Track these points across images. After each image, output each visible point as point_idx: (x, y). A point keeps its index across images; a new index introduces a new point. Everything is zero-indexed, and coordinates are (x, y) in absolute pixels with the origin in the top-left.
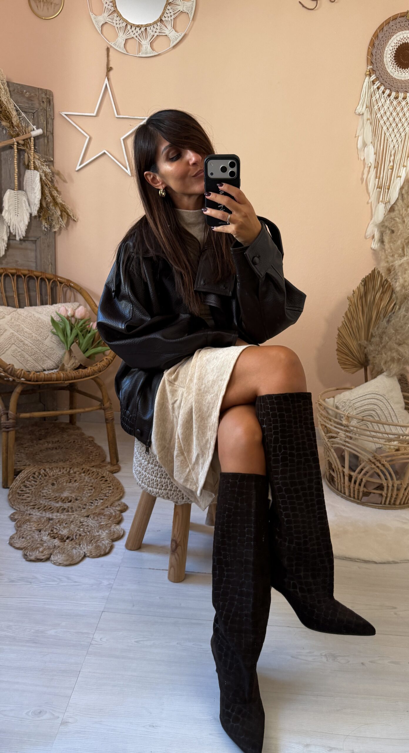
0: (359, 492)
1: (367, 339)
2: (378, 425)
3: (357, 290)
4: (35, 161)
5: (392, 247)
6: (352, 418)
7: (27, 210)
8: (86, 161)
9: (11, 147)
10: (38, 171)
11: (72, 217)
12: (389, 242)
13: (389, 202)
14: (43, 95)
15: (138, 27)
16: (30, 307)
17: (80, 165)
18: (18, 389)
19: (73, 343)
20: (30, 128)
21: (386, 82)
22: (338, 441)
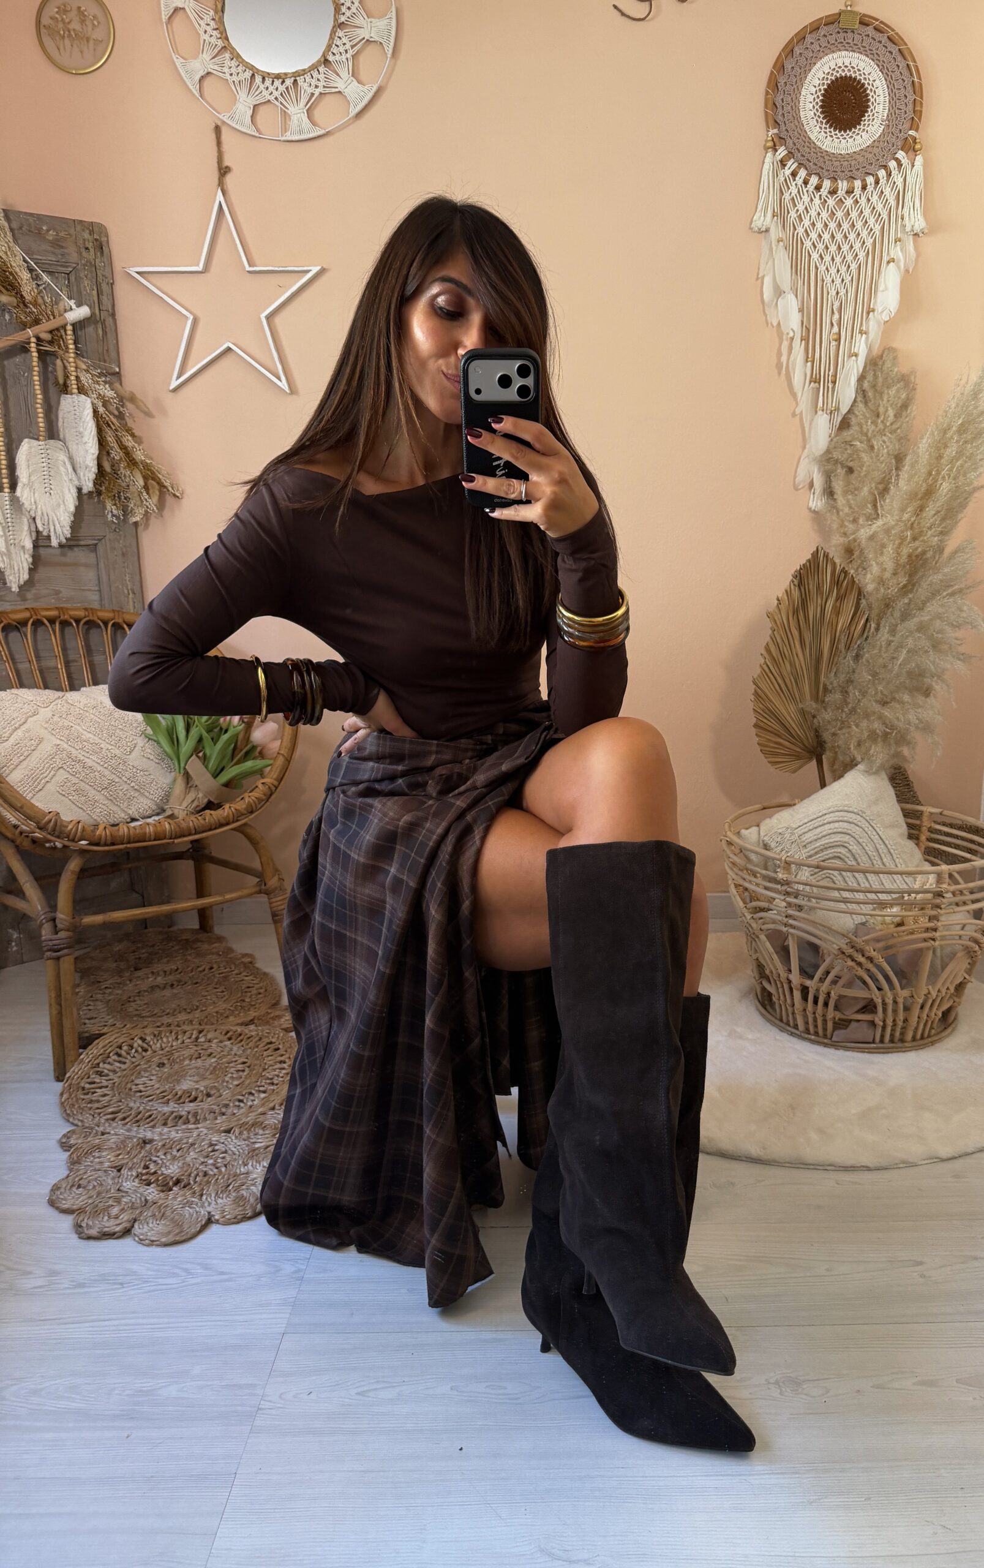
0: (825, 1021)
1: (816, 698)
2: (854, 876)
3: (786, 598)
4: (80, 375)
5: (852, 502)
6: (800, 865)
7: (71, 480)
8: (190, 370)
9: (24, 348)
10: (88, 396)
11: (170, 489)
12: (846, 492)
13: (837, 409)
14: (86, 235)
15: (278, 79)
17: (178, 377)
18: (74, 864)
19: (191, 757)
20: (61, 306)
21: (808, 160)
22: (773, 916)
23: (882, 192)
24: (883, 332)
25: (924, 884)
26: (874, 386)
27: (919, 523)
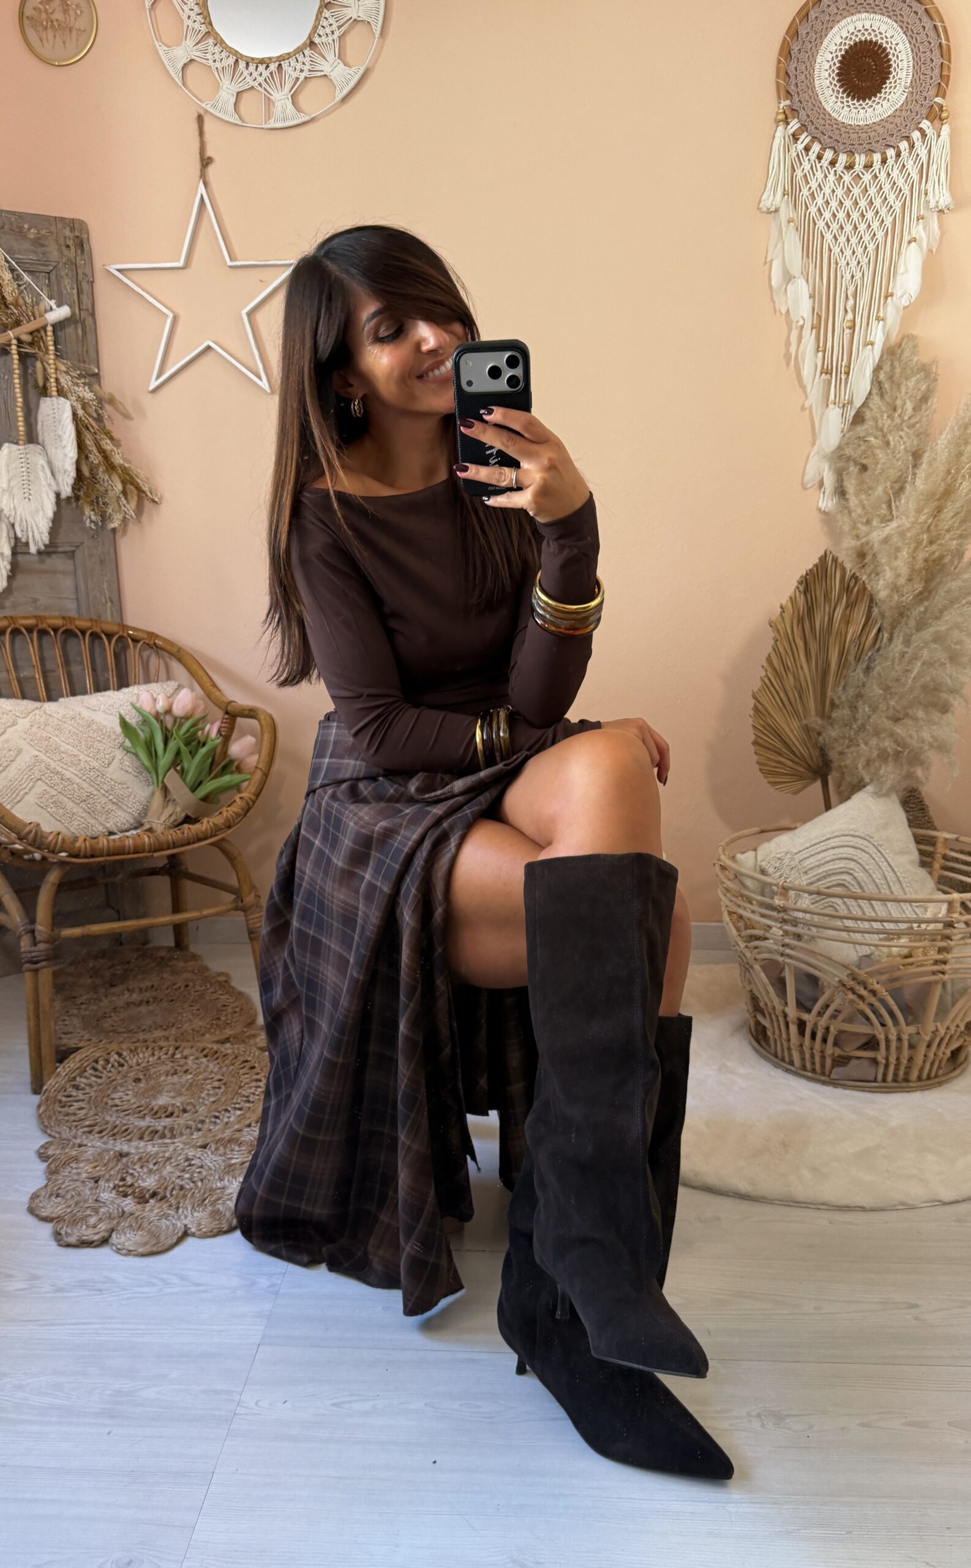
0: (823, 1057)
1: (822, 714)
2: (860, 906)
3: (790, 604)
4: (60, 377)
5: (865, 502)
6: (800, 890)
7: (49, 485)
8: (171, 368)
9: (5, 351)
10: (67, 399)
11: (149, 494)
12: (858, 493)
13: (851, 402)
14: (67, 232)
15: (262, 64)
16: (72, 698)
17: (158, 377)
18: (53, 877)
19: (170, 769)
20: (42, 307)
21: (822, 133)
22: (768, 945)
23: (904, 166)
24: (902, 319)
25: (936, 914)
26: (891, 378)
27: (936, 526)
